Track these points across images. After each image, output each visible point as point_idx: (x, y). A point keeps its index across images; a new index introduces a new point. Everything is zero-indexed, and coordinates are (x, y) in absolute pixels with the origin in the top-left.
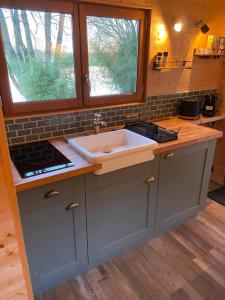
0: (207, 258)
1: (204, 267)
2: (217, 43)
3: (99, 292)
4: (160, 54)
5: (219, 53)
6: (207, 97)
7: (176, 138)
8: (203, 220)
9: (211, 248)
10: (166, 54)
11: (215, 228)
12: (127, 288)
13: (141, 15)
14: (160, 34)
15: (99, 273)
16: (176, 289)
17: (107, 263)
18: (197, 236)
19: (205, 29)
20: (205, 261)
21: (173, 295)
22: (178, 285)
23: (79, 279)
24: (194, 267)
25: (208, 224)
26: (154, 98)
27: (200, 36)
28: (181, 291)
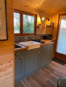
0: (53, 73)
1: (53, 75)
2: (51, 23)
3: (27, 83)
4: (39, 25)
5: (52, 25)
6: (50, 35)
7: (44, 43)
8: (51, 65)
9: (54, 71)
10: (40, 25)
11: (54, 67)
12: (35, 82)
13: (35, 16)
14: (39, 20)
15: (26, 79)
16: (47, 81)
17: (28, 77)
18: (50, 69)
19: (49, 20)
20: (53, 74)
21: (46, 82)
22: (47, 80)
23: (21, 81)
24: (50, 76)
25: (52, 66)
26: (38, 35)
27: (47, 21)
28: (48, 81)
